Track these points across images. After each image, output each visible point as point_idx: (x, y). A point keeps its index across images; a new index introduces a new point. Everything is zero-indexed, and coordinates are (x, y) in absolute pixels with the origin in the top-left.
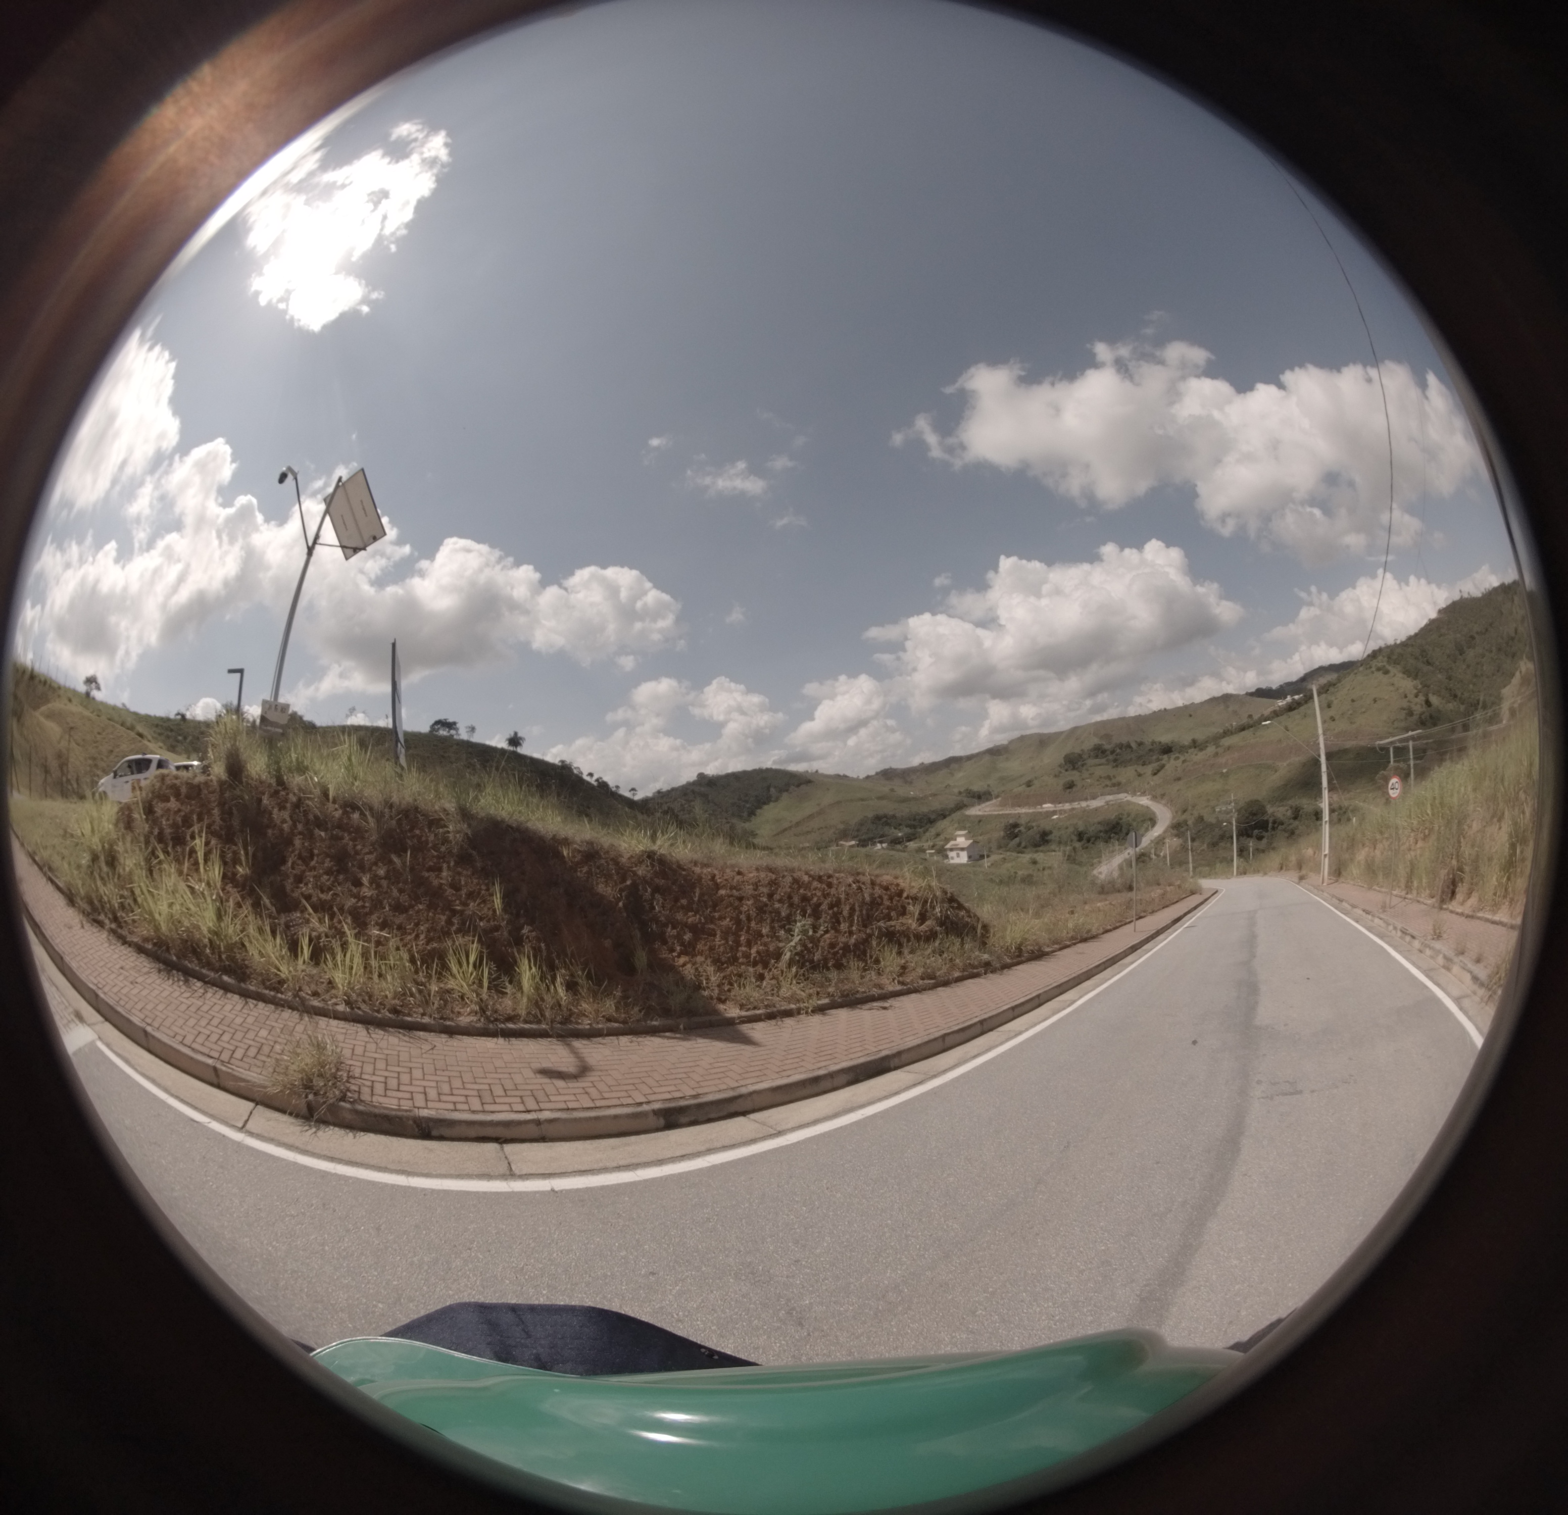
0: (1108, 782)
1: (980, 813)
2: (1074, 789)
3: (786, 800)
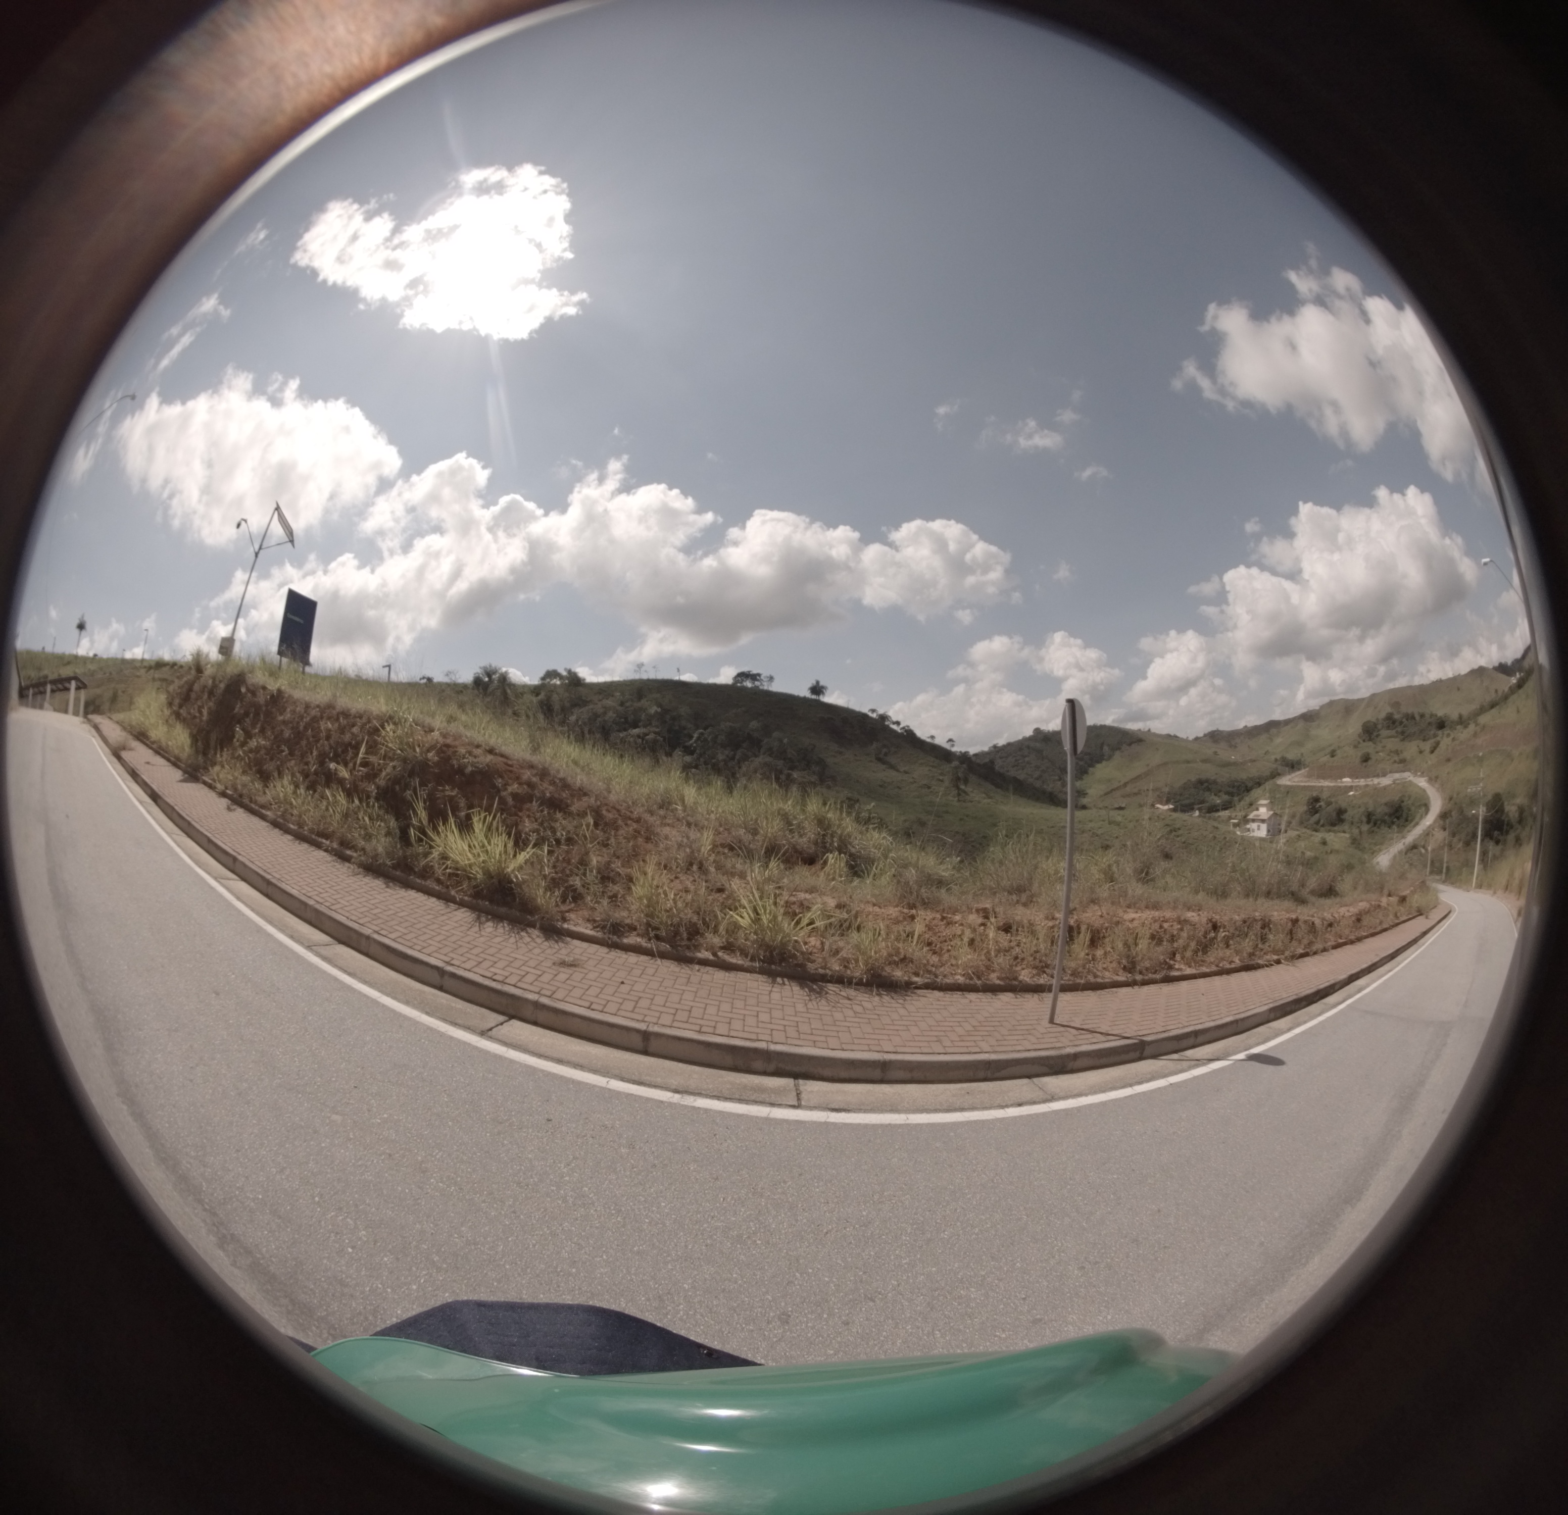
0: (1396, 758)
1: (1288, 783)
2: (1370, 763)
3: (1117, 759)
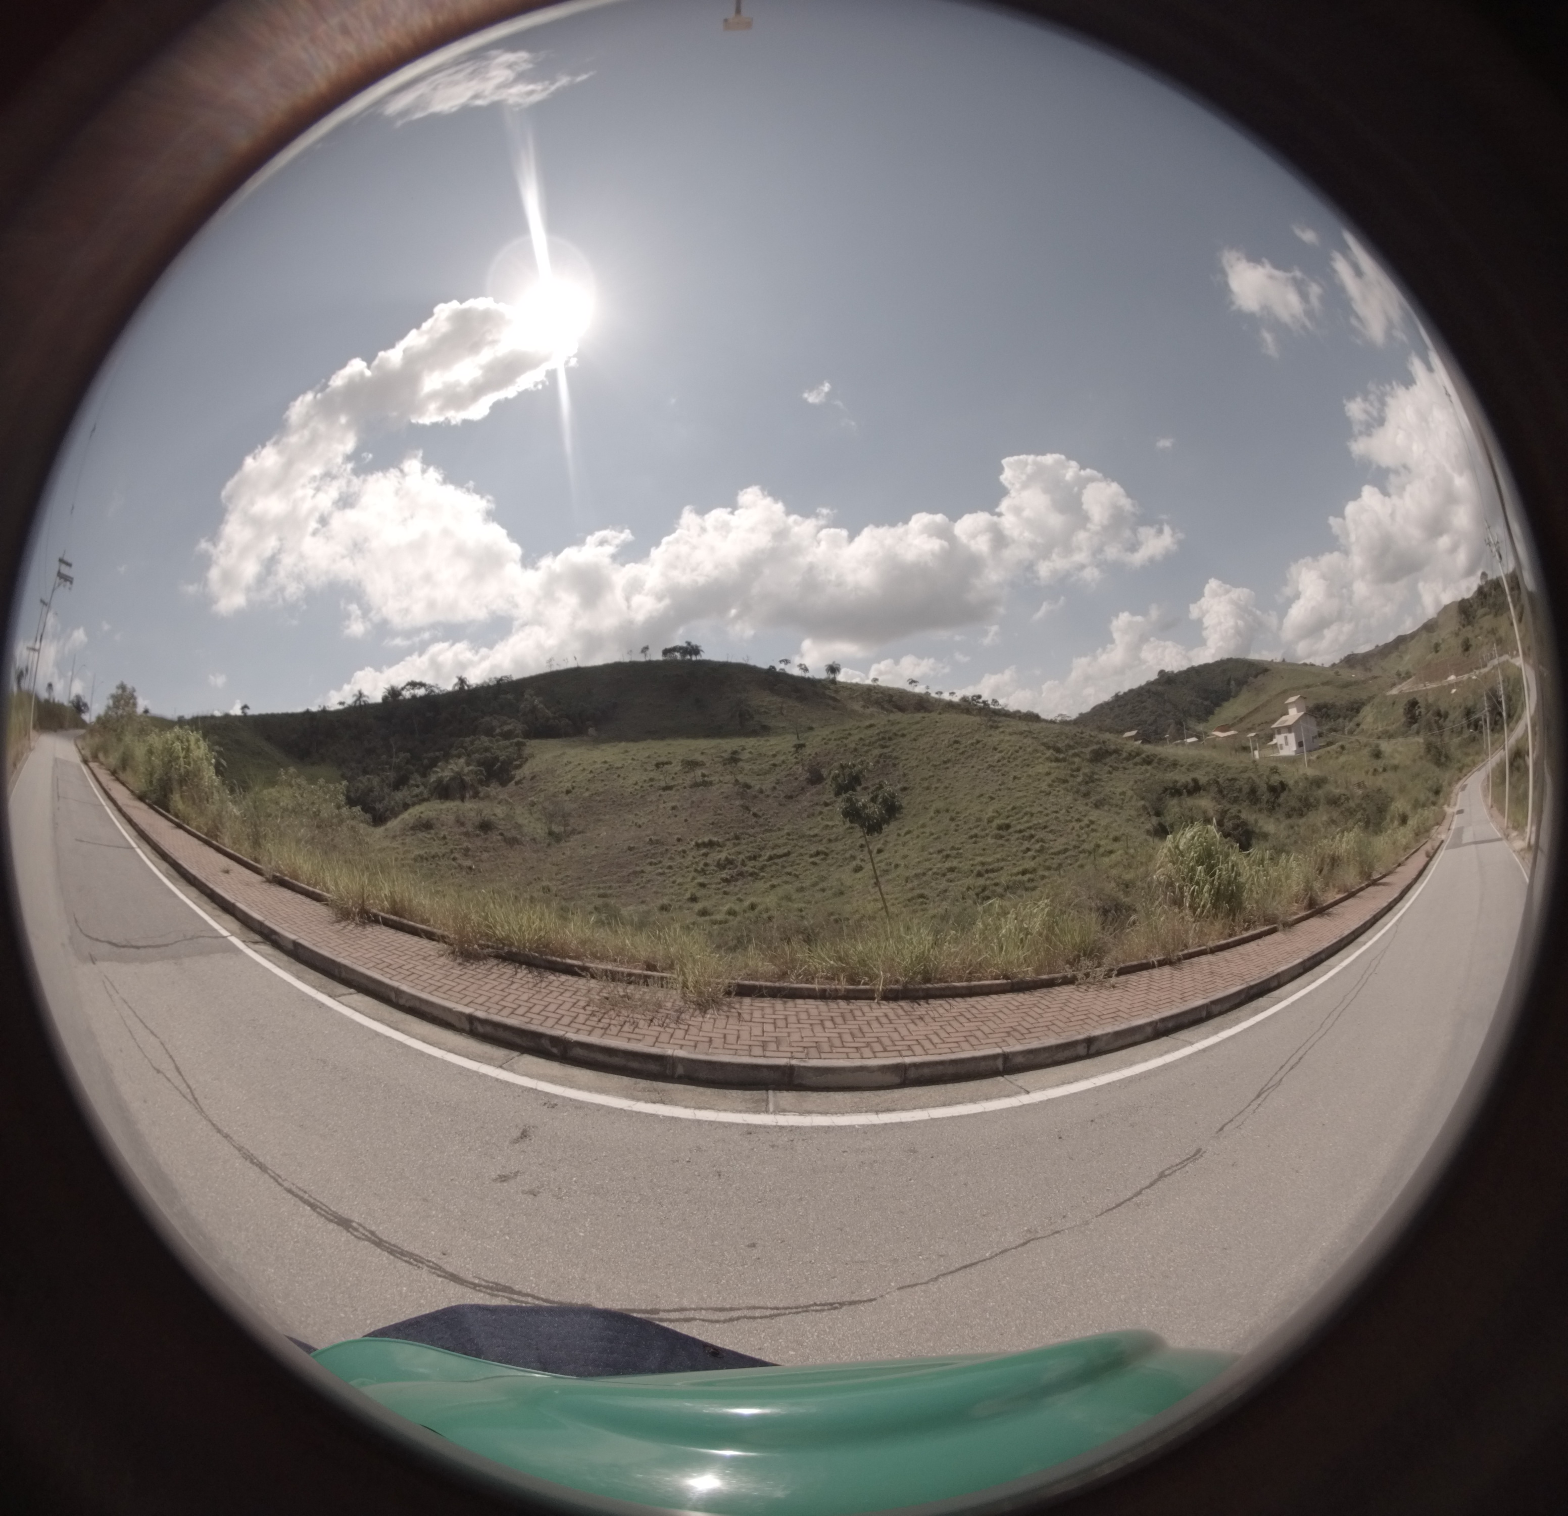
1: (1396, 693)
2: (1470, 653)
3: (1245, 694)
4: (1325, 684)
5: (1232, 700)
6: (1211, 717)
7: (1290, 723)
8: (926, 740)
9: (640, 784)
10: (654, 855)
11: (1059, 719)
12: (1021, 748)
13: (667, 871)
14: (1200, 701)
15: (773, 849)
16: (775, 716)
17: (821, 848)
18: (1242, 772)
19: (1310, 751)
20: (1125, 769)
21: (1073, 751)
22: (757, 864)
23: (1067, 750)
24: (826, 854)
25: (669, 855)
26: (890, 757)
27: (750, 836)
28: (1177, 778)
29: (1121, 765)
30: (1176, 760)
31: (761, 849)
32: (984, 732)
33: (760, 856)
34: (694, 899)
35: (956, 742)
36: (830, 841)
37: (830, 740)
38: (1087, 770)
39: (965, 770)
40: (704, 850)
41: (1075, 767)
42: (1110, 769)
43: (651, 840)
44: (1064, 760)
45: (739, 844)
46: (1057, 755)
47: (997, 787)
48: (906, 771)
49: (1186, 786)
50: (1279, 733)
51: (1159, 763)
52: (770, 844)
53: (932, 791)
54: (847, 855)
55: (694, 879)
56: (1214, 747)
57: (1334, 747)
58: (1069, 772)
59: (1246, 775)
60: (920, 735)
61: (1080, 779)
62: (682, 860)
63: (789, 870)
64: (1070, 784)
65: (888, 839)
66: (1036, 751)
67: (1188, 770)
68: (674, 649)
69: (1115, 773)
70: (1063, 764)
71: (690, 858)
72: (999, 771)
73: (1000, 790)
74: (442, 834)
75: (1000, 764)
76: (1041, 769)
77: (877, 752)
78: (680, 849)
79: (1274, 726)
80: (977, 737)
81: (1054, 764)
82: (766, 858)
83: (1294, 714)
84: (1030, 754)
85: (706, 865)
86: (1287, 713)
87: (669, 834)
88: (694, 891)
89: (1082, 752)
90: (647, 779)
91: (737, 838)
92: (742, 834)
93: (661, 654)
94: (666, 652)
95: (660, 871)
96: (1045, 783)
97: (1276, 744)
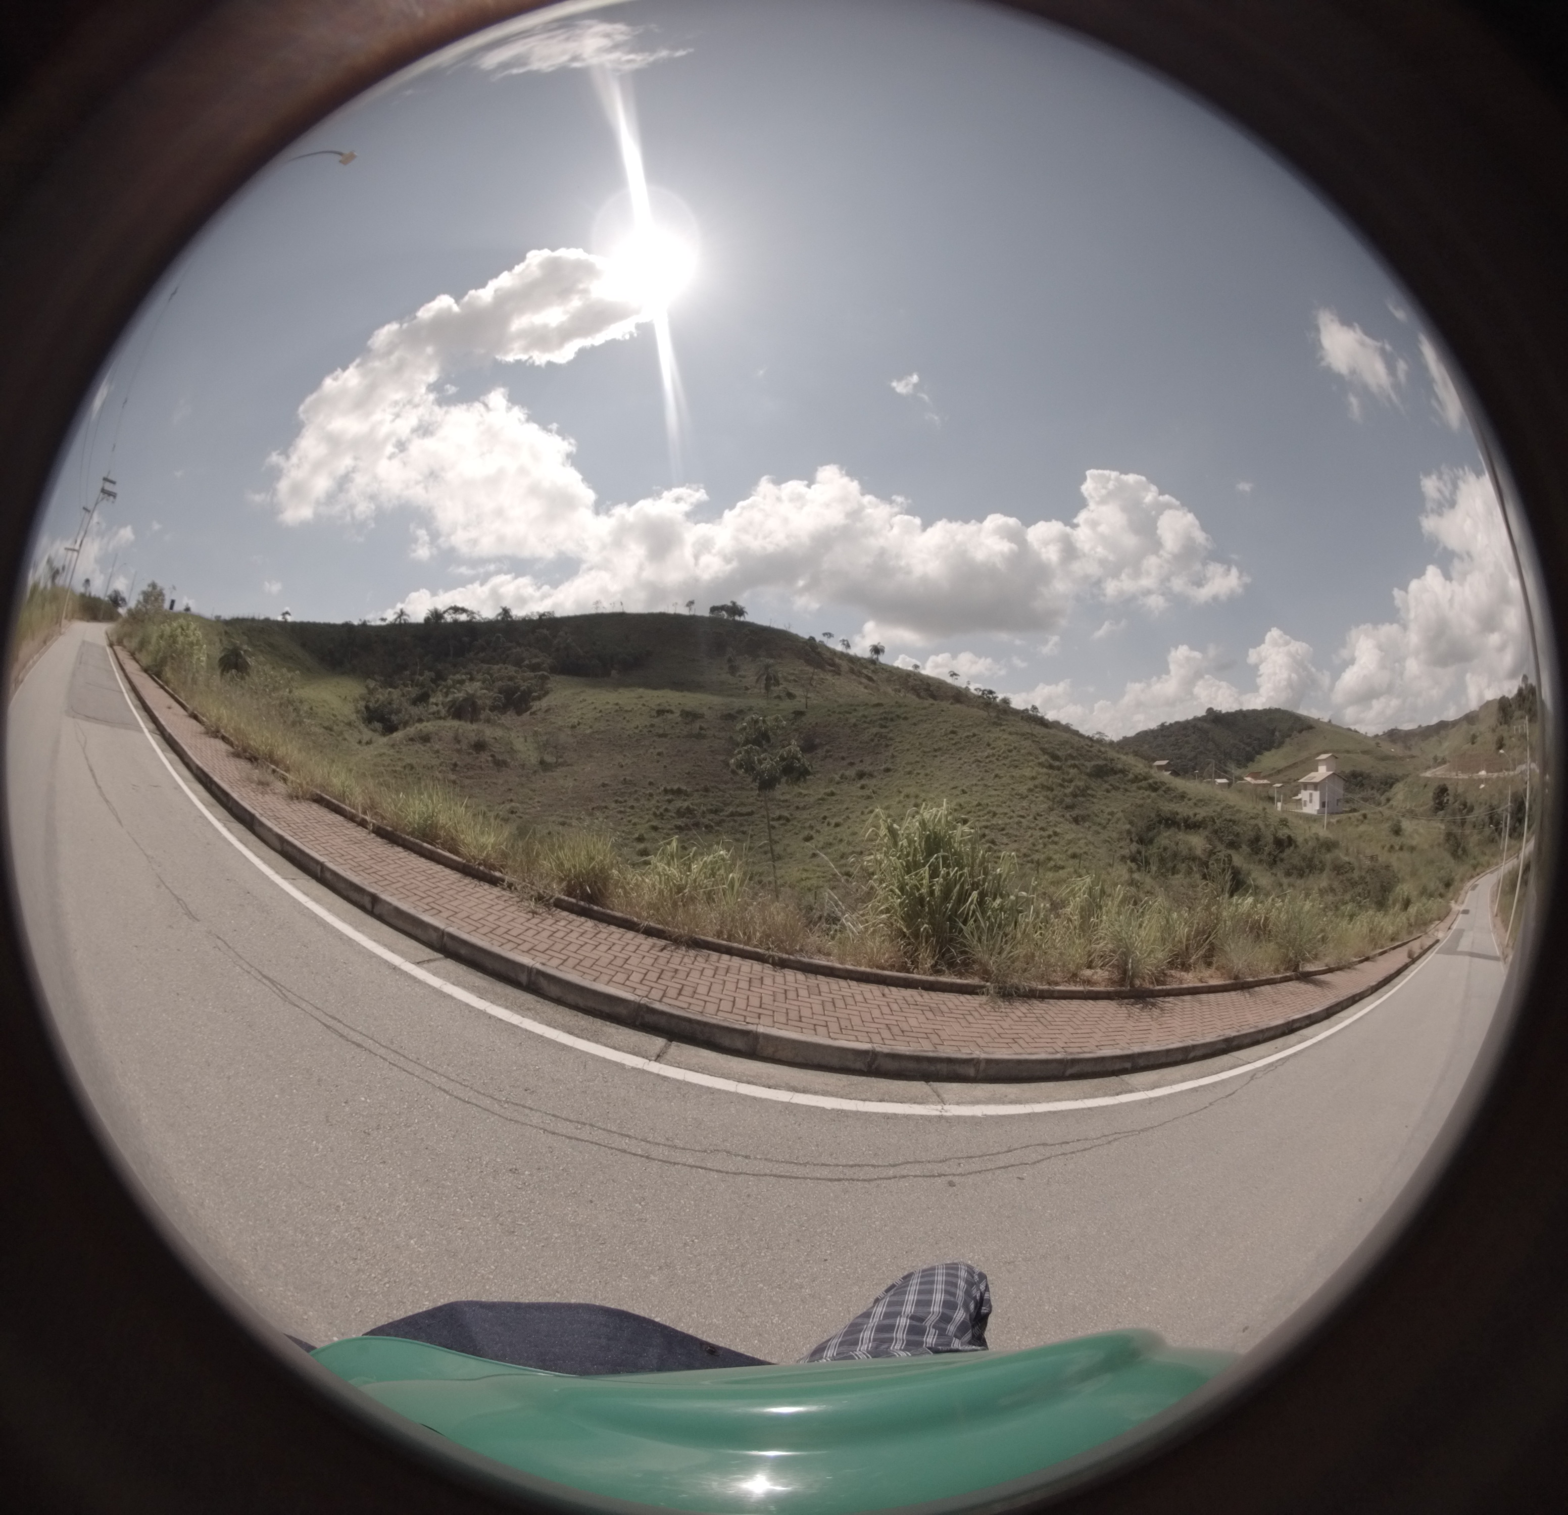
1: (1430, 776)
2: (1502, 752)
3: (1286, 749)
4: (1365, 752)
5: (1273, 751)
6: (1250, 764)
7: (1317, 780)
8: (925, 726)
9: (640, 728)
10: (623, 794)
11: (1097, 736)
12: (1015, 748)
13: (628, 810)
14: (1243, 746)
15: (738, 806)
16: (803, 686)
17: (786, 814)
18: (1252, 818)
19: (1331, 813)
20: (1126, 790)
21: (1073, 762)
22: (717, 818)
23: (1066, 760)
24: (788, 820)
25: (636, 796)
26: (886, 737)
27: (720, 790)
28: (1180, 810)
29: (1123, 786)
30: (1184, 792)
31: (726, 805)
32: (986, 727)
33: (722, 810)
34: (640, 839)
35: (953, 732)
36: (797, 808)
37: (834, 712)
38: (1081, 784)
39: (951, 761)
40: (670, 797)
41: (1066, 777)
42: (1110, 787)
43: (625, 779)
44: (1059, 768)
45: (705, 796)
46: (1052, 762)
47: (974, 782)
48: (895, 754)
49: (1186, 820)
50: (1305, 789)
51: (1165, 792)
52: (737, 801)
53: (913, 776)
54: (807, 825)
55: (649, 821)
56: (1240, 791)
57: (1356, 814)
58: (1060, 781)
59: (1253, 822)
60: (922, 720)
61: (1068, 791)
62: (646, 803)
63: (745, 829)
64: (1055, 792)
65: (850, 815)
66: (1030, 754)
67: (1195, 804)
68: (723, 608)
69: (1113, 793)
70: (1056, 772)
71: (653, 802)
72: (984, 766)
73: (976, 785)
74: (437, 747)
75: (987, 760)
76: (1028, 772)
77: (874, 730)
78: (648, 792)
79: (1302, 780)
80: (975, 731)
81: (1045, 770)
82: (727, 813)
83: (1322, 772)
84: (1023, 755)
85: (666, 810)
86: (1317, 770)
87: (644, 777)
88: (643, 832)
89: (1083, 765)
90: (648, 724)
91: (706, 790)
92: (713, 787)
93: (709, 611)
94: (714, 609)
95: (622, 809)
96: (1026, 787)
97: (1300, 800)
